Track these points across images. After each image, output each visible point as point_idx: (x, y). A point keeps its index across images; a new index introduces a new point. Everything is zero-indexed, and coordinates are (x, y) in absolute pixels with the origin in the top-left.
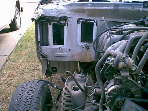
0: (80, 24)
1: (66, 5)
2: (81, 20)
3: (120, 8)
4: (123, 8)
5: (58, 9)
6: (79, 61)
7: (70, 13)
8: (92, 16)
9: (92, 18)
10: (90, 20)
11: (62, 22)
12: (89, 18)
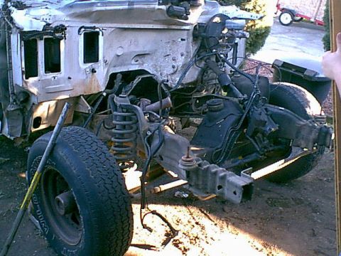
0: (82, 35)
1: (62, 8)
2: (83, 29)
3: (135, 6)
4: (138, 6)
5: (53, 14)
6: (83, 95)
7: (68, 19)
8: (97, 21)
9: (97, 25)
10: (94, 28)
11: (57, 35)
12: (93, 25)
